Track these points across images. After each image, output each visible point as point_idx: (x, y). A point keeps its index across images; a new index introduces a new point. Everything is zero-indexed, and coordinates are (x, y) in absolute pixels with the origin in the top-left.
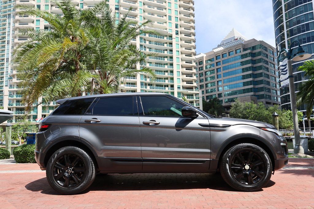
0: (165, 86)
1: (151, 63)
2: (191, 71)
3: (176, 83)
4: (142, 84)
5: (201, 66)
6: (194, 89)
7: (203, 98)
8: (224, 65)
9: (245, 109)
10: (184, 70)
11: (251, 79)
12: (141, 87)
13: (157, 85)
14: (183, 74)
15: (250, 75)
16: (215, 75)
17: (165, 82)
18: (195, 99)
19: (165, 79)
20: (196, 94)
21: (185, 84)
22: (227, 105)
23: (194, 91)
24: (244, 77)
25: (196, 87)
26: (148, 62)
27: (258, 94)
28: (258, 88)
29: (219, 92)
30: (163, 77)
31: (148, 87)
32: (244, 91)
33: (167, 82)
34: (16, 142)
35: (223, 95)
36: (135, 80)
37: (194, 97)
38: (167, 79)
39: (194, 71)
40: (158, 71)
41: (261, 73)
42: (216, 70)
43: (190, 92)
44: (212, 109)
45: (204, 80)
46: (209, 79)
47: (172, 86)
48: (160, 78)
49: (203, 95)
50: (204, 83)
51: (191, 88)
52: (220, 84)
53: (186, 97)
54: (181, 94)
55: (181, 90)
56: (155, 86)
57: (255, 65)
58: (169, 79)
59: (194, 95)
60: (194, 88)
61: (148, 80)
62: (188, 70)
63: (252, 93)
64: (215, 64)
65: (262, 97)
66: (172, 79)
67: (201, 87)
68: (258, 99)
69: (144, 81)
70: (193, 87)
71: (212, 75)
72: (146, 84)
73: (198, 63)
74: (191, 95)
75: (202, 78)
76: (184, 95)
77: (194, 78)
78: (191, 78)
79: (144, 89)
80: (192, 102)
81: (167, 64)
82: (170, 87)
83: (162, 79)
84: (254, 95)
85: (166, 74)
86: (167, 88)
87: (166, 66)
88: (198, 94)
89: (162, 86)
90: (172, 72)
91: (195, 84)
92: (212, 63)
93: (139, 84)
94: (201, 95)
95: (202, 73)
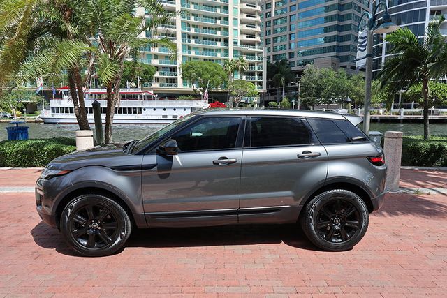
0: (216, 40)
1: (197, 4)
2: (253, 19)
3: (232, 36)
4: (183, 35)
5: (269, 10)
6: (257, 46)
7: (268, 58)
8: (301, 11)
9: (321, 77)
10: (244, 16)
11: (335, 33)
12: (183, 41)
13: (205, 39)
14: (242, 23)
15: (335, 26)
16: (287, 24)
17: (216, 34)
18: (257, 60)
19: (216, 29)
20: (259, 53)
21: (244, 38)
22: (299, 69)
23: (256, 49)
24: (327, 30)
25: (259, 44)
26: (193, 3)
27: (341, 54)
28: (342, 46)
29: (290, 51)
30: (215, 27)
31: (193, 41)
32: (325, 50)
33: (219, 33)
34: (9, 115)
35: (295, 54)
36: (174, 30)
37: (256, 57)
38: (219, 29)
39: (258, 18)
40: (206, 17)
41: (350, 25)
42: (288, 18)
43: (250, 49)
44: (279, 74)
45: (272, 32)
46: (279, 30)
47: (226, 41)
48: (209, 29)
49: (269, 54)
50: (271, 37)
51: (252, 44)
52: (292, 39)
53: (244, 57)
54: (239, 53)
55: (239, 46)
56: (202, 40)
57: (343, 13)
58: (222, 29)
59: (256, 54)
60: (256, 44)
61: (193, 30)
62: (250, 16)
63: (334, 54)
64: (288, 9)
65: (346, 59)
66: (227, 29)
67: (267, 41)
68: (341, 61)
69: (186, 31)
70: (255, 42)
71: (283, 25)
72: (189, 37)
73: (264, 7)
74: (252, 55)
75: (268, 28)
76: (242, 53)
77: (258, 29)
78: (253, 29)
79: (187, 43)
80: (252, 65)
81: (219, 7)
82: (223, 41)
83: (213, 29)
84: (337, 56)
85: (218, 21)
86: (219, 43)
87: (218, 10)
88: (262, 52)
89: (212, 40)
90: (226, 19)
91: (258, 39)
92: (285, 6)
93: (179, 36)
94: (264, 55)
95: (270, 22)
